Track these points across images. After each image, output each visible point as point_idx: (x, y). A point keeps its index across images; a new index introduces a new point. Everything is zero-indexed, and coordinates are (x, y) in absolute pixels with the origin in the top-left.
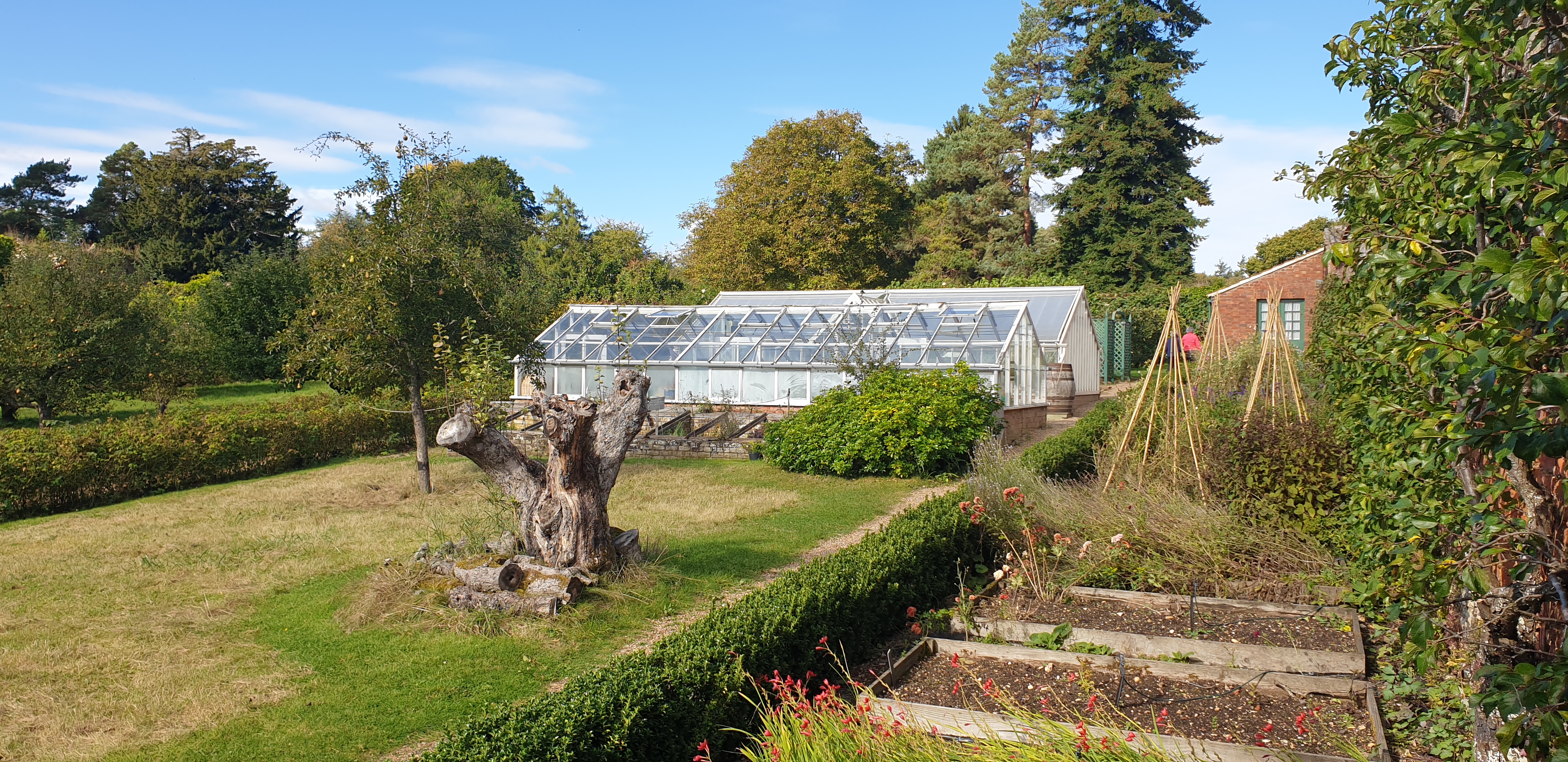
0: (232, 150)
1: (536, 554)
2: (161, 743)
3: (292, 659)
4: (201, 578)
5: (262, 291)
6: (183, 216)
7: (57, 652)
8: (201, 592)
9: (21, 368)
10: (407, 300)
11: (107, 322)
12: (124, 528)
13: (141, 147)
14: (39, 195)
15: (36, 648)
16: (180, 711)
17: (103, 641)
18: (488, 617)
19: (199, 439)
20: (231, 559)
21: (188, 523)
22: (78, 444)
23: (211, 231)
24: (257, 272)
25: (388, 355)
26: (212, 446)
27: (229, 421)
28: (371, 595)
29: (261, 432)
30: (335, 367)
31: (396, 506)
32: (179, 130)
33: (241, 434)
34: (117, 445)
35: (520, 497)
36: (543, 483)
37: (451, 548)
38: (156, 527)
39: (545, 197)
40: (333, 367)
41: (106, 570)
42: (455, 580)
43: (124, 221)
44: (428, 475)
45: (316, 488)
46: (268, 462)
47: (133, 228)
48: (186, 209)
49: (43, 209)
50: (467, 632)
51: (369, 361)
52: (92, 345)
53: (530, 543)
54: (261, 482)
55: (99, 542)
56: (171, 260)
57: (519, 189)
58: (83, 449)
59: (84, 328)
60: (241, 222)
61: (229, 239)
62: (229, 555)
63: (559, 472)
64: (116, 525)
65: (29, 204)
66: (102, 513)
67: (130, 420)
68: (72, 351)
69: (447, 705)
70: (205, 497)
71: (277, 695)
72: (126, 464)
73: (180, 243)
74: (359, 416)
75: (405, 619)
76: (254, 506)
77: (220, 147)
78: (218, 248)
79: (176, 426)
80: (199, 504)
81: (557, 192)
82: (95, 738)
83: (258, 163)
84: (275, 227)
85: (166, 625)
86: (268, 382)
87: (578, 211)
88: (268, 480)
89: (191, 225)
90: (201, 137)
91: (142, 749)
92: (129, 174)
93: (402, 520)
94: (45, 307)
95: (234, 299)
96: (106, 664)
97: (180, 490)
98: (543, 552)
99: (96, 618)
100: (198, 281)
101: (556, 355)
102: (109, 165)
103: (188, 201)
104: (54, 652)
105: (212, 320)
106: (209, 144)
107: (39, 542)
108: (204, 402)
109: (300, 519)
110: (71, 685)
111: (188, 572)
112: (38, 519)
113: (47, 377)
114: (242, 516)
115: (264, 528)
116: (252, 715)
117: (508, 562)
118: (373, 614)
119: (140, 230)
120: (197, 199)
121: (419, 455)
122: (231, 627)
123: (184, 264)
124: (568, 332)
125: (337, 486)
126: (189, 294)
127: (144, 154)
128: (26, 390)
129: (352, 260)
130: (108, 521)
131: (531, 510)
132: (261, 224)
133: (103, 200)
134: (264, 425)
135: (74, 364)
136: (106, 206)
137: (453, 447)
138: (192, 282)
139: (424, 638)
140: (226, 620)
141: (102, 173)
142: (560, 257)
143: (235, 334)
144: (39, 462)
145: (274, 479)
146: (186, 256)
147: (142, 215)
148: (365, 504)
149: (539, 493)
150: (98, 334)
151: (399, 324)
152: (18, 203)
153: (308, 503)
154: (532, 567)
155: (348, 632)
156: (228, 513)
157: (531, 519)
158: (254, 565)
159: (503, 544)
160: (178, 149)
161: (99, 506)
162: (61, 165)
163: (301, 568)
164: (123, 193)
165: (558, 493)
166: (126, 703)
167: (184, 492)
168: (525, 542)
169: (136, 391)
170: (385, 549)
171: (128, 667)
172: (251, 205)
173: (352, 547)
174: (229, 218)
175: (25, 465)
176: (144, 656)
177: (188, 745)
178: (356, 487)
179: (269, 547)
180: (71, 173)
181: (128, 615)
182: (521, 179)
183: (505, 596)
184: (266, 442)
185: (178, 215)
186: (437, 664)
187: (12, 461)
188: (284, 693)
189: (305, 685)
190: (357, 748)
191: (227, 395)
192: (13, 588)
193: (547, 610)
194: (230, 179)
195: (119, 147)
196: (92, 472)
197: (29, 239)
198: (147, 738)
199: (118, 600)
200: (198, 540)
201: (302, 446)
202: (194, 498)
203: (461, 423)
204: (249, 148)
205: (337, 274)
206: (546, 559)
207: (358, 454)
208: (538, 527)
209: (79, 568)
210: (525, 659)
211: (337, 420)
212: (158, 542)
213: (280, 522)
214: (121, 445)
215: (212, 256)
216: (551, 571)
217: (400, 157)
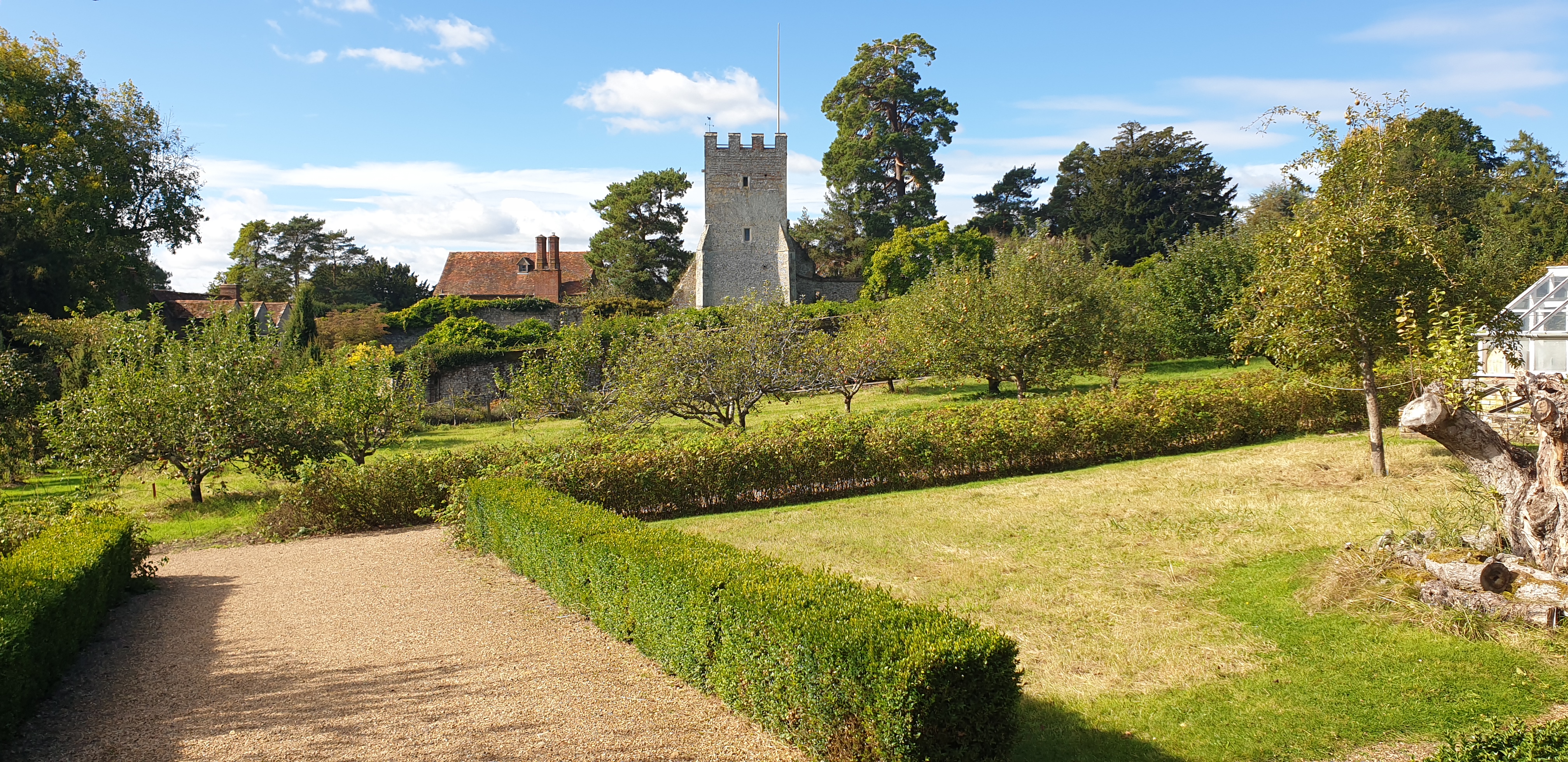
0: (1171, 137)
1: (1525, 554)
2: (1142, 694)
3: (1256, 633)
4: (1163, 544)
5: (1204, 270)
6: (1127, 205)
7: (1050, 596)
8: (1164, 558)
9: (1004, 348)
10: (1358, 273)
11: (1069, 306)
12: (1091, 492)
13: (1091, 146)
14: (1012, 199)
15: (1034, 590)
16: (1156, 667)
17: (1085, 592)
18: (1469, 618)
19: (1151, 412)
20: (1188, 529)
21: (1146, 491)
22: (1051, 413)
23: (1152, 216)
24: (1198, 252)
25: (1338, 330)
26: (1162, 419)
27: (1177, 396)
28: (1333, 579)
29: (1207, 407)
30: (1283, 344)
31: (1348, 488)
32: (1123, 125)
33: (1189, 408)
34: (1081, 415)
35: (1502, 488)
36: (1533, 474)
37: (1419, 539)
38: (1119, 492)
39: (1508, 146)
40: (1280, 344)
41: (1081, 528)
42: (1425, 573)
43: (1077, 214)
44: (1382, 457)
45: (1264, 465)
46: (1215, 436)
47: (1085, 220)
48: (1130, 197)
49: (1015, 210)
50: (1444, 631)
51: (1316, 337)
52: (1057, 326)
53: (1517, 541)
54: (1209, 455)
55: (1073, 502)
56: (1117, 246)
57: (1476, 140)
58: (1055, 418)
59: (1051, 312)
60: (1180, 204)
61: (1169, 222)
62: (1186, 525)
63: (1553, 463)
64: (1085, 488)
65: (1006, 206)
66: (1071, 476)
67: (1090, 394)
68: (1042, 333)
69: (1427, 707)
70: (1158, 468)
71: (1243, 667)
72: (1089, 433)
73: (1124, 230)
74: (1303, 392)
75: (1370, 607)
76: (1205, 479)
77: (1160, 135)
78: (1159, 232)
79: (1130, 401)
80: (1153, 474)
81: (1524, 137)
82: (1087, 679)
83: (1194, 146)
84: (1211, 207)
85: (1137, 584)
86: (1210, 358)
87: (1553, 156)
88: (1216, 454)
89: (1134, 212)
90: (1143, 129)
91: (1127, 696)
92: (1082, 171)
93: (1357, 504)
94: (1022, 295)
95: (1178, 280)
96: (1089, 614)
97: (1136, 459)
98: (1535, 553)
99: (1078, 570)
100: (1142, 264)
101: (1531, 326)
102: (1066, 165)
103: (1131, 190)
104: (1049, 597)
105: (1158, 301)
106: (1150, 134)
107: (1025, 498)
108: (1154, 377)
109: (1250, 494)
110: (1064, 627)
111: (1151, 538)
112: (1023, 477)
113: (1023, 355)
114: (1194, 488)
115: (1217, 501)
116: (1221, 682)
117: (1490, 560)
118: (1335, 599)
119: (1091, 221)
120: (1140, 187)
121: (1372, 434)
122: (1194, 593)
123: (1129, 249)
124: (1548, 299)
125: (1285, 463)
126: (1134, 276)
127: (1093, 151)
128: (1009, 367)
129: (1298, 234)
130: (1077, 484)
131: (1517, 504)
132: (1198, 206)
133: (1060, 197)
134: (1210, 400)
135: (1044, 344)
136: (1063, 202)
137: (1422, 429)
138: (1136, 265)
139: (1394, 631)
140: (1189, 586)
141: (1060, 173)
142: (1527, 212)
143: (1178, 313)
144: (1021, 429)
145: (1221, 453)
146: (1130, 241)
147: (1093, 207)
148: (1315, 484)
149: (1527, 485)
150: (1062, 317)
151: (1350, 297)
152: (997, 207)
153: (1257, 479)
154: (1522, 568)
155: (1310, 613)
156: (1181, 484)
157: (1517, 514)
158: (1211, 536)
159: (1484, 538)
160: (1123, 143)
161: (1068, 469)
162: (1028, 170)
163: (1257, 544)
164: (1077, 189)
165: (1553, 487)
166: (1110, 652)
167: (1139, 462)
168: (1511, 541)
169: (1094, 366)
170: (1342, 532)
171: (1108, 619)
172: (1189, 187)
173: (1307, 527)
174: (1169, 202)
175: (1011, 431)
176: (1119, 611)
177: (1166, 701)
178: (1305, 466)
179: (1224, 520)
180: (1036, 177)
181: (1103, 571)
182: (1478, 128)
183: (1488, 597)
184: (1212, 417)
185: (1123, 204)
186: (1411, 661)
187: (1002, 426)
188: (1250, 666)
189: (1270, 661)
190: (1329, 735)
191: (1170, 371)
192: (1011, 536)
193: (1544, 620)
194: (1169, 165)
195: (1074, 148)
196: (1063, 438)
197: (1005, 237)
198: (1129, 686)
199: (1094, 557)
200: (1156, 507)
201: (1247, 422)
202: (1150, 467)
203: (1430, 404)
204: (1186, 133)
205: (1283, 249)
206: (1538, 561)
207: (1303, 432)
208: (1526, 523)
209: (1060, 524)
210: (1519, 671)
211: (1282, 398)
212: (1122, 506)
213: (1231, 496)
214: (1085, 416)
215: (1153, 240)
216: (1547, 576)
217: (1349, 124)
